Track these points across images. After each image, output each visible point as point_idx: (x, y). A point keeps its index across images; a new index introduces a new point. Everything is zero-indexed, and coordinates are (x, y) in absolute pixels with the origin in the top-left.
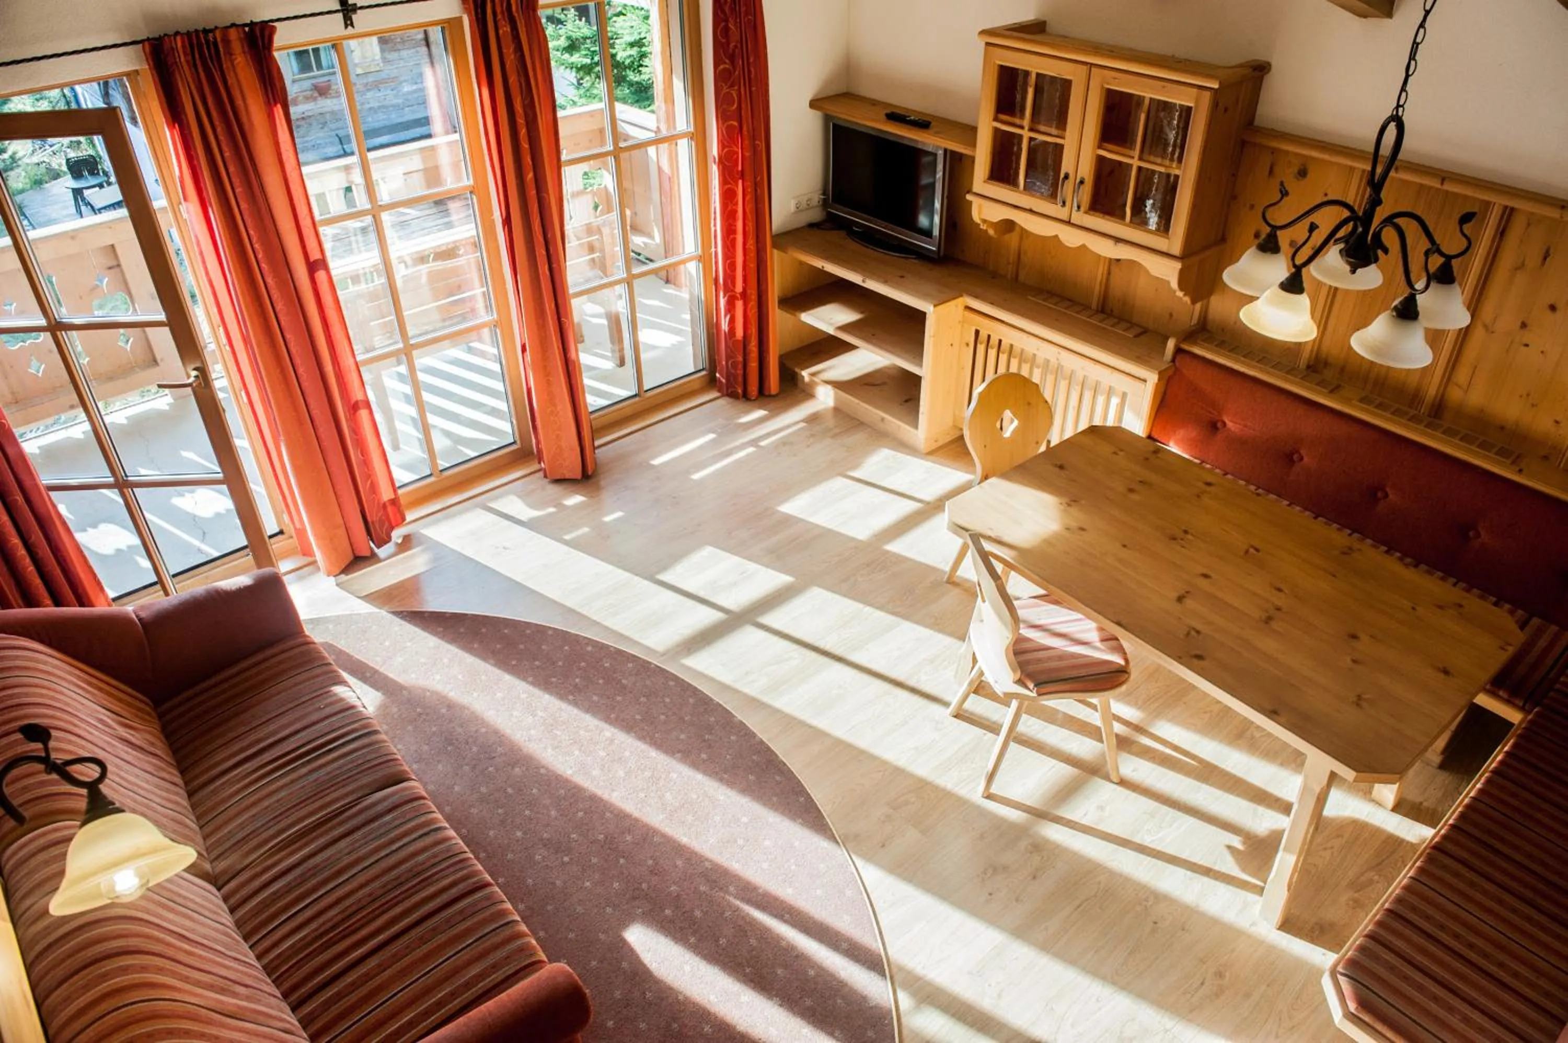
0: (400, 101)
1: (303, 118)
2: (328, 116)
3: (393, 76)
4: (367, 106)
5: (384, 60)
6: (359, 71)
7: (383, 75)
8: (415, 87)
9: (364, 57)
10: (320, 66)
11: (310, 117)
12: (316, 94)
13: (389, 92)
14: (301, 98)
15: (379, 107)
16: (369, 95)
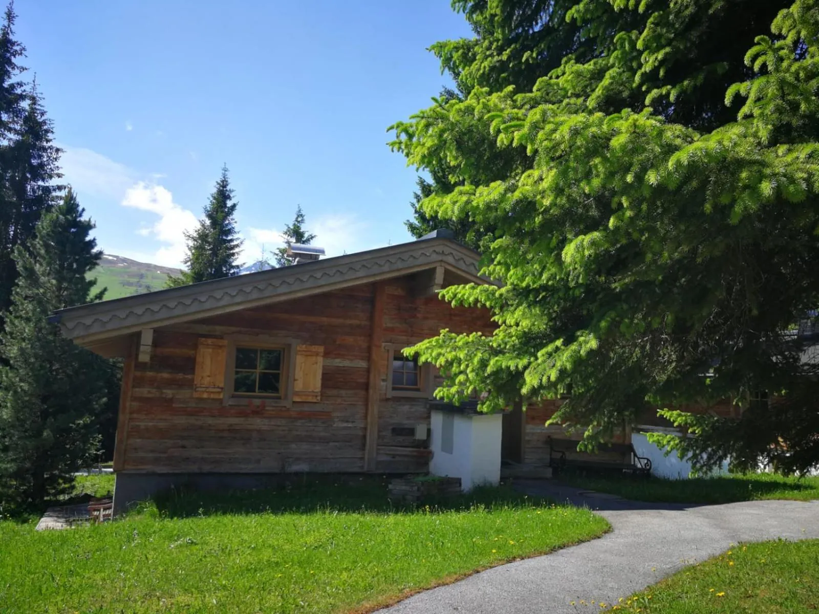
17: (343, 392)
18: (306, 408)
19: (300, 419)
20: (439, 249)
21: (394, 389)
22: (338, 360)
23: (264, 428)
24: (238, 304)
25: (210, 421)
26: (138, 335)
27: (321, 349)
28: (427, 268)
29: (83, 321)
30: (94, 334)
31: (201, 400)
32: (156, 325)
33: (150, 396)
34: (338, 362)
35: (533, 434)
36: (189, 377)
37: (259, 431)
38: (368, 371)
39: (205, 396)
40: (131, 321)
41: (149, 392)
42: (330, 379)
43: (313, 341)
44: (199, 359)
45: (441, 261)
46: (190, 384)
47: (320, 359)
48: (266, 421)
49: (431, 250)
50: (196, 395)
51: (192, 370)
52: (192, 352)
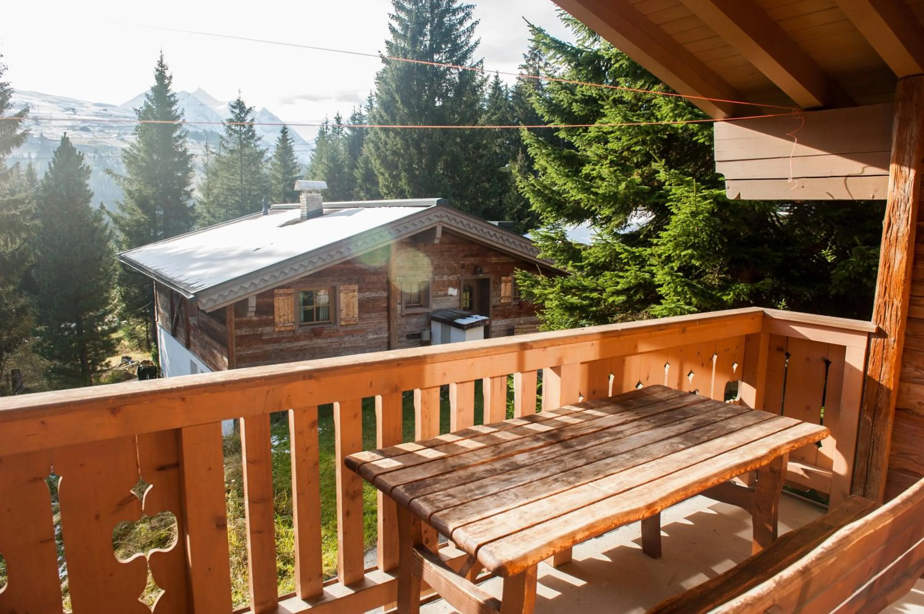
0: (365, 344)
1: (301, 350)
2: (317, 350)
3: (363, 328)
4: (343, 345)
5: (360, 318)
6: (343, 323)
7: (357, 327)
8: (376, 336)
9: (348, 315)
10: (318, 319)
11: (305, 349)
12: (312, 335)
13: (359, 338)
14: (302, 337)
15: (351, 347)
16: (346, 339)
17: (373, 315)
18: (350, 328)
19: (347, 336)
20: (438, 214)
21: (407, 307)
22: (367, 293)
23: (324, 345)
24: (309, 271)
25: (288, 345)
26: (246, 300)
27: (356, 287)
28: (431, 227)
29: (212, 297)
30: (219, 305)
31: (280, 332)
32: (257, 293)
33: (248, 333)
34: (368, 295)
35: (496, 326)
36: (271, 317)
37: (321, 348)
38: (388, 298)
39: (283, 329)
40: (242, 293)
41: (246, 331)
42: (363, 306)
43: (350, 281)
44: (276, 305)
45: (440, 221)
46: (272, 323)
47: (356, 294)
48: (324, 340)
49: (433, 215)
50: (277, 329)
51: (273, 313)
52: (270, 300)
